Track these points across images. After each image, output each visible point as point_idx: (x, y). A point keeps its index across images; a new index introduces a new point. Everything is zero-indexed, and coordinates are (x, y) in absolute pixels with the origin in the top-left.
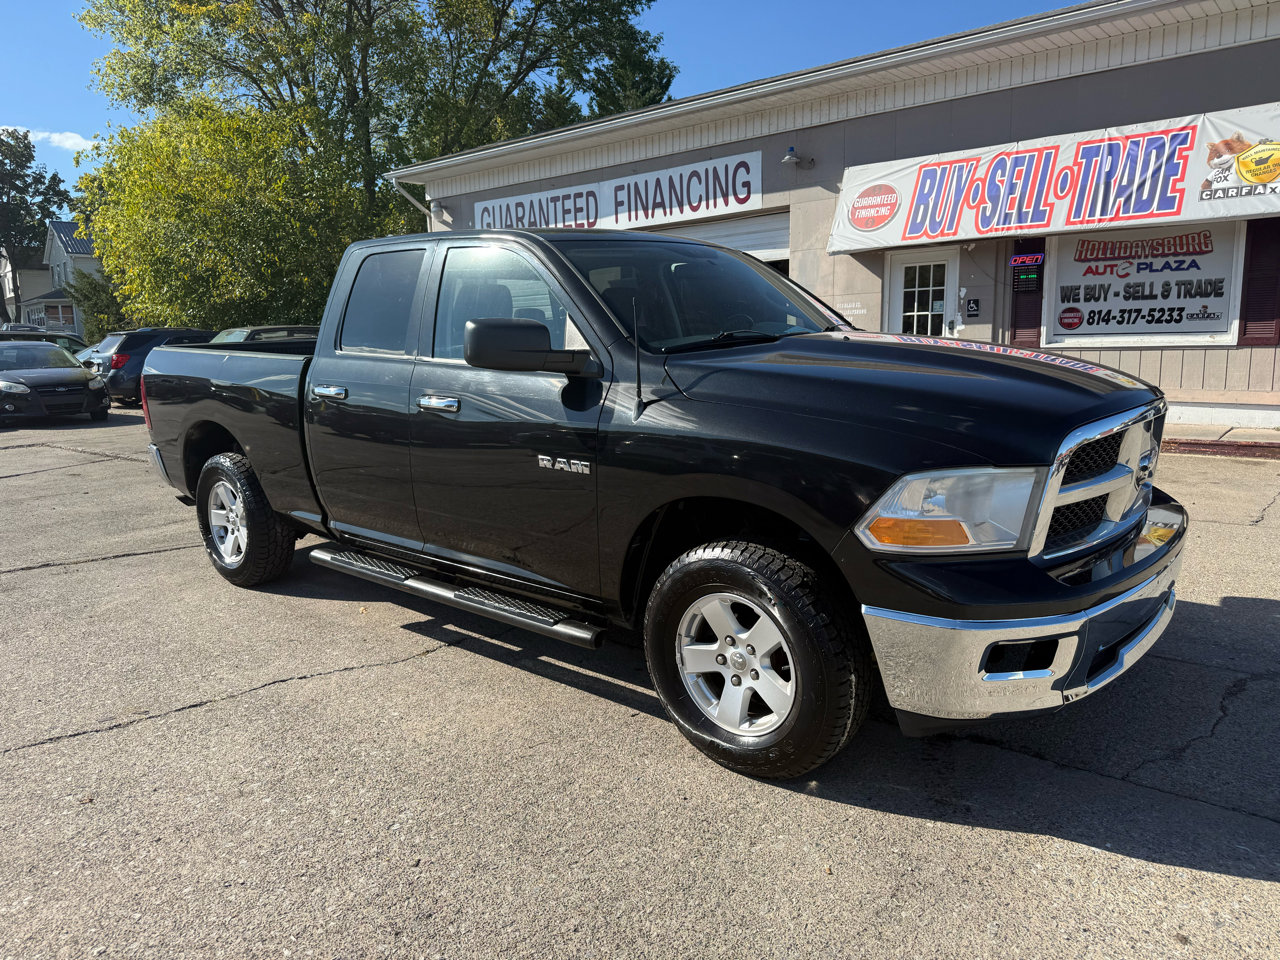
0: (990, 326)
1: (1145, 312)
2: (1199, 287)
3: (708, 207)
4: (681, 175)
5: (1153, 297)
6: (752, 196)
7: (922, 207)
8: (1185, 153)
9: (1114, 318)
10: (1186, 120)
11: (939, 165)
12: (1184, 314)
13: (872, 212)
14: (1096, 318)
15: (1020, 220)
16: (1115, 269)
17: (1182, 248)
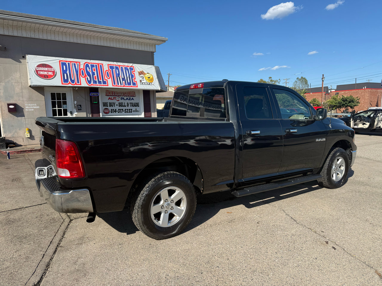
0: (85, 113)
1: (124, 110)
2: (134, 104)
5: (125, 106)
7: (65, 74)
8: (133, 72)
9: (117, 111)
10: (131, 65)
11: (67, 61)
12: (132, 110)
13: (45, 73)
14: (113, 111)
15: (99, 83)
16: (116, 98)
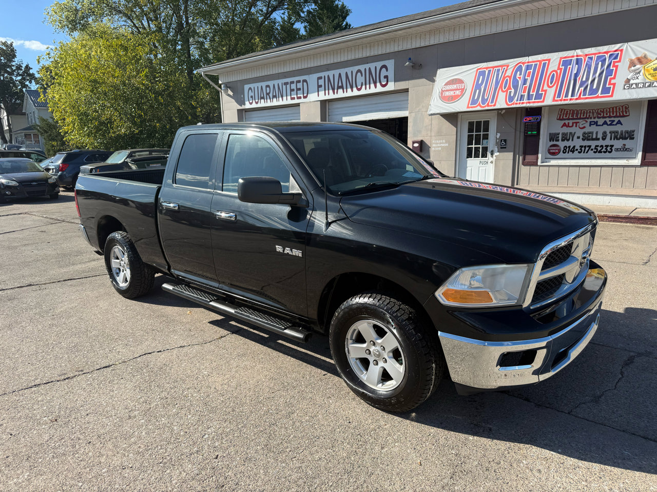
0: (512, 153)
1: (593, 147)
2: (622, 134)
3: (366, 89)
4: (352, 72)
5: (597, 139)
6: (389, 83)
7: (478, 91)
8: (616, 64)
9: (577, 150)
10: (617, 46)
11: (487, 68)
12: (613, 148)
13: (452, 93)
14: (567, 150)
15: (529, 99)
16: (578, 124)
17: (613, 114)
